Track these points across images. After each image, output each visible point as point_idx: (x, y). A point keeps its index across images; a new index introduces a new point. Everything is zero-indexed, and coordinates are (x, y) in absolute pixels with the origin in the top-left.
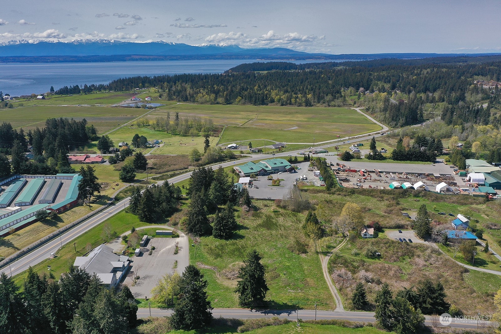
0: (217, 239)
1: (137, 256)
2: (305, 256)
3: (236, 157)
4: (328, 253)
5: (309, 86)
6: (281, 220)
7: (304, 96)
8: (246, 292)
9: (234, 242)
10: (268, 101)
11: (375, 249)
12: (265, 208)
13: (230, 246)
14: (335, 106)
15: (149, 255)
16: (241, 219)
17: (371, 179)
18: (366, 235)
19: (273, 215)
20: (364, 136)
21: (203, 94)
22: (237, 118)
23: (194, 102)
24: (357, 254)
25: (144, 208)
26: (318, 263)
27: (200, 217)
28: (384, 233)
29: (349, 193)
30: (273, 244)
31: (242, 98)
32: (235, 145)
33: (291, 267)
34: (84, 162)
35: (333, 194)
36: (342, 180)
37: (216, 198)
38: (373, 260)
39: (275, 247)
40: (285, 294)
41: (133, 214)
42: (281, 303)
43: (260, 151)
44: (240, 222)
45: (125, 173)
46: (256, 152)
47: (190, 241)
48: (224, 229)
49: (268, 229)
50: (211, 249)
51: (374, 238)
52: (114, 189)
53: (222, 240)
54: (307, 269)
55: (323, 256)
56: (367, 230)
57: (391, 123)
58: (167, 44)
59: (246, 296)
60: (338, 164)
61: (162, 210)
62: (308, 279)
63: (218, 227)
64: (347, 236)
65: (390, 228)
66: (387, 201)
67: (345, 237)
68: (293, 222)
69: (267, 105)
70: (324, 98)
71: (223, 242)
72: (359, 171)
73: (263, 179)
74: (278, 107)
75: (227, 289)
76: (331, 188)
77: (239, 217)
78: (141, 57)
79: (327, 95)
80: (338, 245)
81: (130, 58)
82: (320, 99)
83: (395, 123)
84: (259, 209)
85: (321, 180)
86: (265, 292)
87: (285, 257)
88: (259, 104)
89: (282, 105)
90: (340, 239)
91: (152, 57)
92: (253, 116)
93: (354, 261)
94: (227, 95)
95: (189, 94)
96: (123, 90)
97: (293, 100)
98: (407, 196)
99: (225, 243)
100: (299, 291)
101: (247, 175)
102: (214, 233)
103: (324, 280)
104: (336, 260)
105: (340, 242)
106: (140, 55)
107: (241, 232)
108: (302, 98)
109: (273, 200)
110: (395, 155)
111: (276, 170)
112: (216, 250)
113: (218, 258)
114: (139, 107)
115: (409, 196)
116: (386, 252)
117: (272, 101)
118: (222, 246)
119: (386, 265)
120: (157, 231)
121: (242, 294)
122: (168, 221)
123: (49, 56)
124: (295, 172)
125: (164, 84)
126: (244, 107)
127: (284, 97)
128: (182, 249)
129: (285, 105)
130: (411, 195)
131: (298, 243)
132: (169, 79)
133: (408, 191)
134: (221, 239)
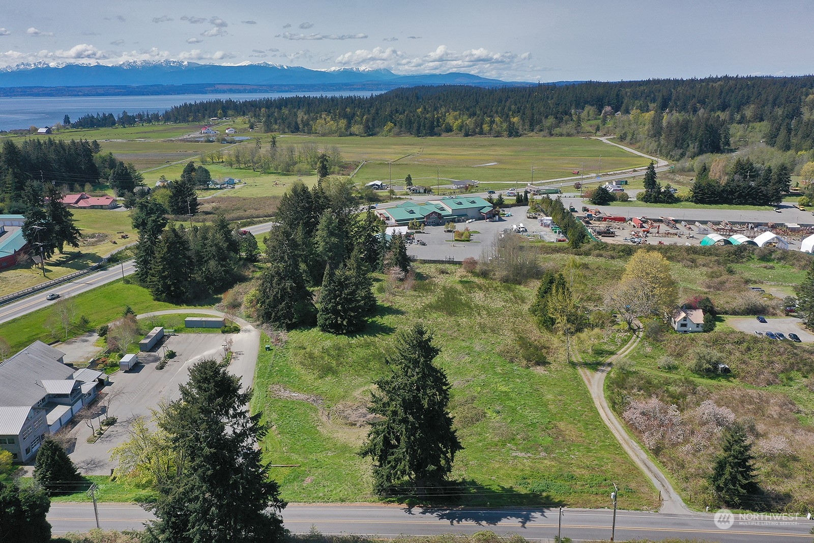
0: (327, 334)
1: (126, 372)
2: (543, 372)
3: (381, 199)
4: (600, 364)
5: (513, 107)
6: (478, 297)
7: (505, 121)
8: (393, 454)
9: (369, 340)
10: (441, 130)
11: (715, 354)
12: (442, 276)
13: (358, 349)
14: (561, 135)
15: (157, 368)
16: (387, 295)
17: (658, 233)
18: (685, 325)
19: (459, 287)
20: (624, 173)
21: (325, 119)
22: (385, 153)
23: (310, 132)
24: (670, 368)
25: (164, 270)
26: (578, 386)
27: (288, 284)
28: (724, 323)
29: (621, 254)
30: (463, 344)
31: (395, 125)
32: (379, 183)
33: (513, 395)
34: (76, 205)
35: (587, 254)
36: (599, 233)
37: (330, 250)
38: (714, 382)
39: (470, 352)
40: (505, 462)
41: (141, 285)
42: (495, 488)
43: (427, 191)
44: (383, 301)
45: (143, 215)
46: (419, 193)
47: (262, 340)
48: (345, 311)
49: (450, 314)
50: (311, 356)
51: (705, 331)
52: (115, 243)
53: (339, 336)
54: (554, 401)
55: (588, 372)
56: (687, 314)
57: (673, 153)
58: (274, 69)
59: (394, 468)
60: (585, 210)
61: (207, 278)
62: (562, 425)
63: (330, 306)
64: (639, 328)
65: (735, 313)
66: (705, 268)
67: (634, 331)
68: (506, 301)
69: (440, 135)
70: (541, 122)
71: (343, 340)
72: (631, 219)
73: (436, 233)
74: (460, 139)
75: (345, 449)
76: (581, 244)
77: (381, 290)
78: (230, 87)
79: (546, 117)
80: (620, 347)
81: (213, 89)
82: (533, 124)
83: (681, 151)
84: (428, 277)
85: (556, 232)
86: (449, 455)
87: (495, 373)
88: (426, 135)
89: (467, 135)
90: (622, 335)
91: (248, 88)
92: (416, 150)
93: (668, 384)
94: (367, 120)
95: (302, 121)
96: (188, 121)
97: (486, 127)
98: (744, 260)
99: (345, 343)
100: (543, 454)
101: (401, 223)
102: (320, 321)
103: (605, 427)
104: (624, 379)
105: (625, 342)
106: (229, 84)
107: (387, 320)
108: (501, 123)
109: (459, 263)
110: (698, 193)
111: (463, 215)
112: (322, 358)
113: (326, 375)
115: (750, 259)
116: (744, 362)
117: (449, 129)
118: (339, 349)
119: (752, 392)
120: (188, 319)
121: (383, 459)
122: (219, 300)
123: (81, 87)
124: (500, 220)
125: (260, 110)
126: (397, 139)
127: (470, 122)
128: (241, 357)
129: (471, 135)
130: (753, 257)
131: (524, 342)
132: (269, 104)
133: (745, 249)
134: (337, 335)
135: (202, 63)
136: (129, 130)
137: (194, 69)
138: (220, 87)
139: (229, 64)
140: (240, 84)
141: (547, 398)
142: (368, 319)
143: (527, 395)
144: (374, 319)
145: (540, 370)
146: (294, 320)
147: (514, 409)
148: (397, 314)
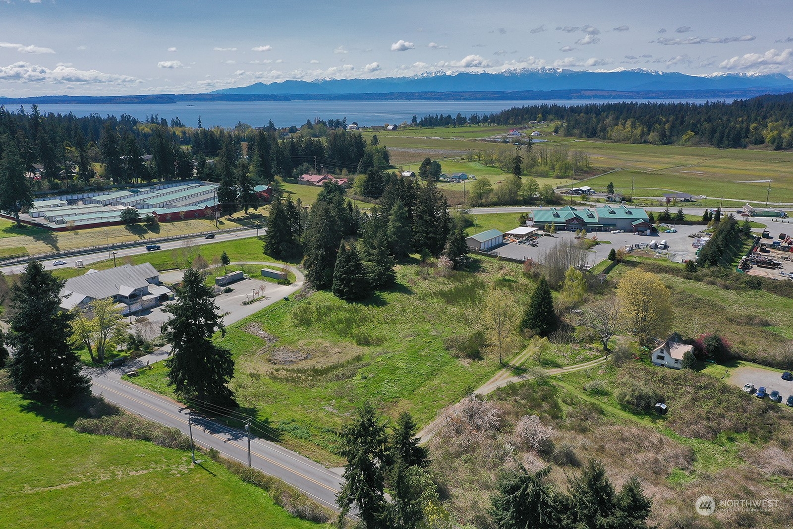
6: (497, 294)
10: (749, 141)
12: (497, 272)
18: (662, 358)
19: (492, 283)
21: (624, 126)
23: (604, 139)
24: (596, 392)
28: (728, 369)
31: (696, 134)
32: (586, 188)
34: (316, 184)
35: (698, 279)
36: (758, 262)
39: (423, 334)
43: (626, 201)
46: (615, 201)
47: (294, 293)
49: (449, 302)
54: (433, 386)
55: (507, 374)
58: (648, 75)
60: (782, 237)
69: (745, 147)
78: (596, 93)
80: (573, 364)
81: (579, 94)
84: (482, 271)
89: (778, 148)
90: (590, 354)
91: (613, 94)
92: (694, 161)
95: (602, 126)
101: (539, 225)
106: (596, 90)
111: (611, 225)
113: (301, 326)
114: (507, 142)
116: (686, 408)
117: (759, 141)
119: (656, 437)
120: (264, 269)
123: (464, 92)
124: (653, 235)
128: (263, 302)
129: (785, 149)
135: (576, 70)
136: (459, 129)
137: (568, 76)
138: (586, 93)
139: (602, 71)
140: (606, 91)
141: (431, 382)
142: (378, 293)
143: (414, 375)
144: (382, 294)
145: (465, 363)
146: (322, 282)
147: (382, 380)
148: (406, 293)
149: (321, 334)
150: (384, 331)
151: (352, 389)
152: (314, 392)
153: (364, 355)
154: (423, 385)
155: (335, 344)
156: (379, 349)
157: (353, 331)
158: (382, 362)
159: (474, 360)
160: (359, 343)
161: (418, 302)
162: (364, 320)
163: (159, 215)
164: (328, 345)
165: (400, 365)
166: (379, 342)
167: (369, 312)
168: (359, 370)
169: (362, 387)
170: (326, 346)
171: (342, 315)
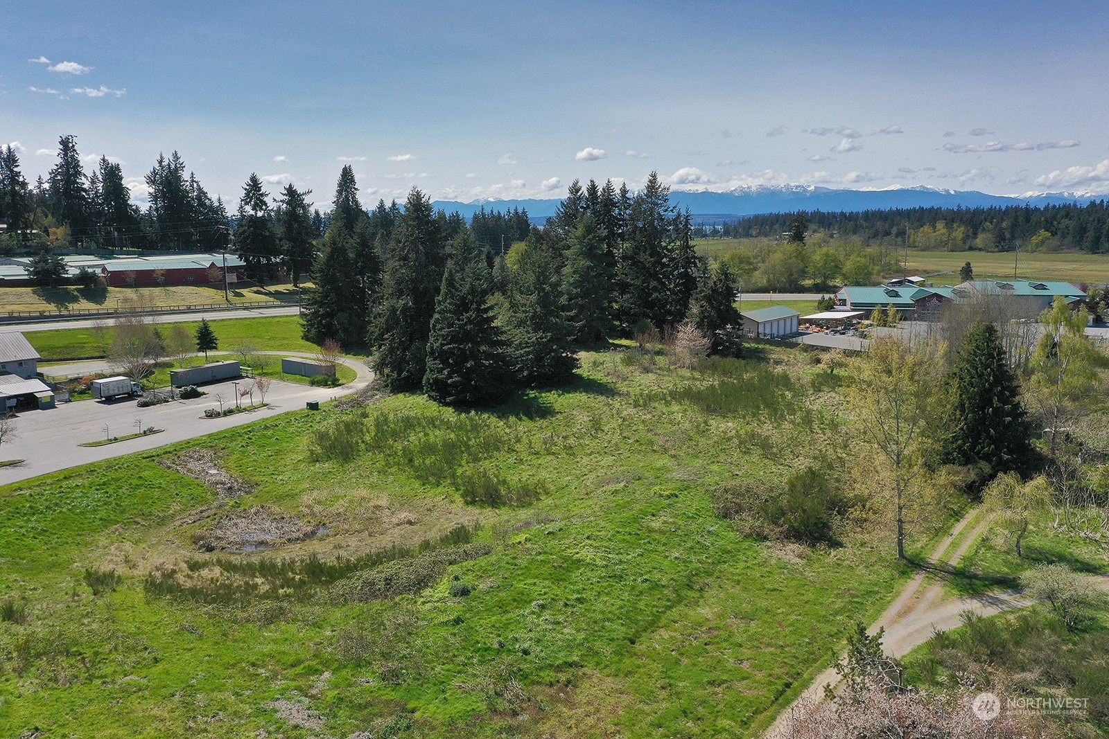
135: (833, 187)
137: (825, 196)
141: (691, 613)
142: (532, 394)
143: (633, 588)
144: (543, 395)
145: (791, 553)
146: (405, 374)
147: (522, 600)
148: (602, 394)
149: (375, 478)
150: (546, 471)
151: (407, 631)
152: (268, 640)
153: (478, 527)
154: (663, 621)
155: (404, 502)
156: (524, 514)
157: (459, 471)
158: (529, 545)
159: (814, 546)
160: (472, 498)
161: (631, 411)
162: (492, 446)
163: (110, 272)
164: (383, 502)
165: (586, 554)
166: (527, 496)
167: (507, 430)
168: (450, 568)
169: (445, 624)
170: (377, 507)
171: (437, 436)
